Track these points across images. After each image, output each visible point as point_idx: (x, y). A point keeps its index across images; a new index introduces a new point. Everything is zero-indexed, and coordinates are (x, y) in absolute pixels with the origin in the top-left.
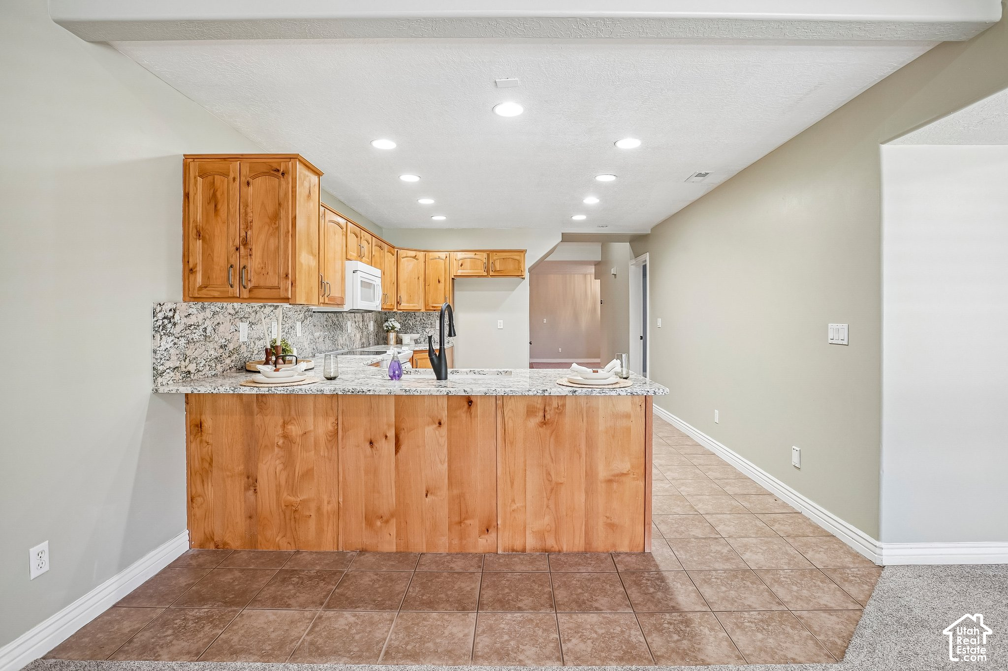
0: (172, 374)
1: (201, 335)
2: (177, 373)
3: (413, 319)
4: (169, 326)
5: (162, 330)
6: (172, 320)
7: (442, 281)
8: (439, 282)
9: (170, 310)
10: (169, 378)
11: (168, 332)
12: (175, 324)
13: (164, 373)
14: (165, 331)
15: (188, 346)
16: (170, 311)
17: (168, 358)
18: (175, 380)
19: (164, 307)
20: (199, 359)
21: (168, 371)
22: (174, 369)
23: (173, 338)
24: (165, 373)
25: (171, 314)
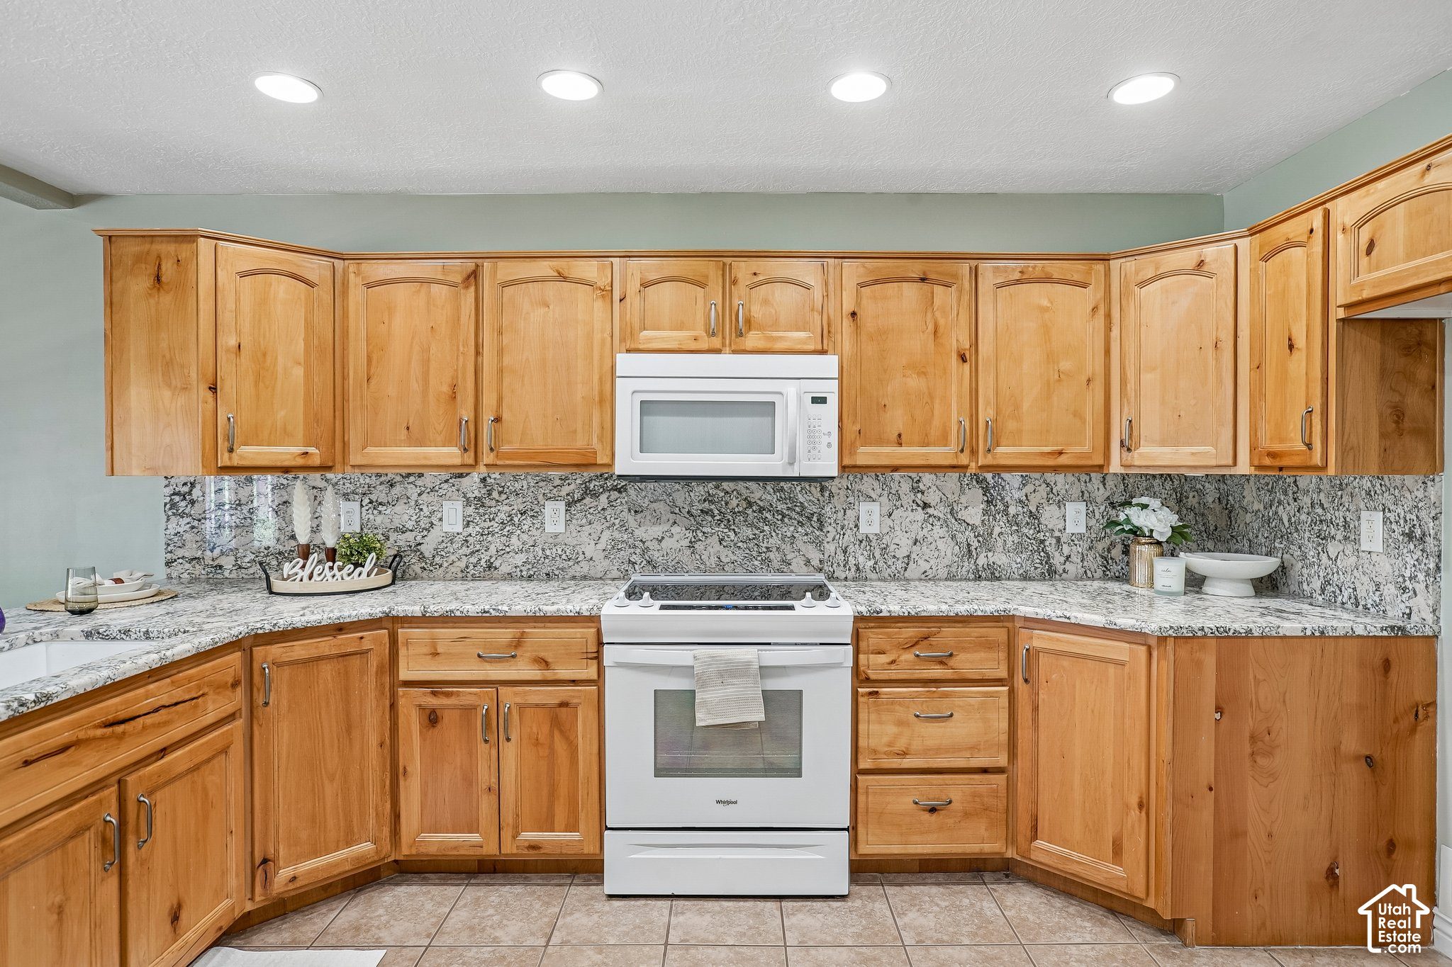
0: (187, 566)
1: (245, 518)
2: (197, 566)
3: (1291, 501)
4: (183, 504)
5: (170, 509)
6: (187, 497)
7: (1300, 342)
8: (1291, 347)
9: (185, 484)
10: (183, 571)
11: (180, 511)
12: (193, 502)
13: (173, 562)
14: (175, 511)
15: (218, 531)
16: (183, 485)
17: (181, 545)
18: (193, 574)
19: (173, 481)
20: (241, 551)
21: (181, 561)
22: (192, 559)
23: (189, 520)
24: (176, 563)
25: (186, 489)
